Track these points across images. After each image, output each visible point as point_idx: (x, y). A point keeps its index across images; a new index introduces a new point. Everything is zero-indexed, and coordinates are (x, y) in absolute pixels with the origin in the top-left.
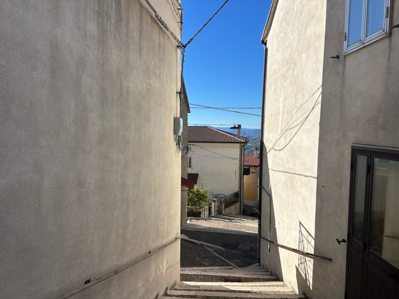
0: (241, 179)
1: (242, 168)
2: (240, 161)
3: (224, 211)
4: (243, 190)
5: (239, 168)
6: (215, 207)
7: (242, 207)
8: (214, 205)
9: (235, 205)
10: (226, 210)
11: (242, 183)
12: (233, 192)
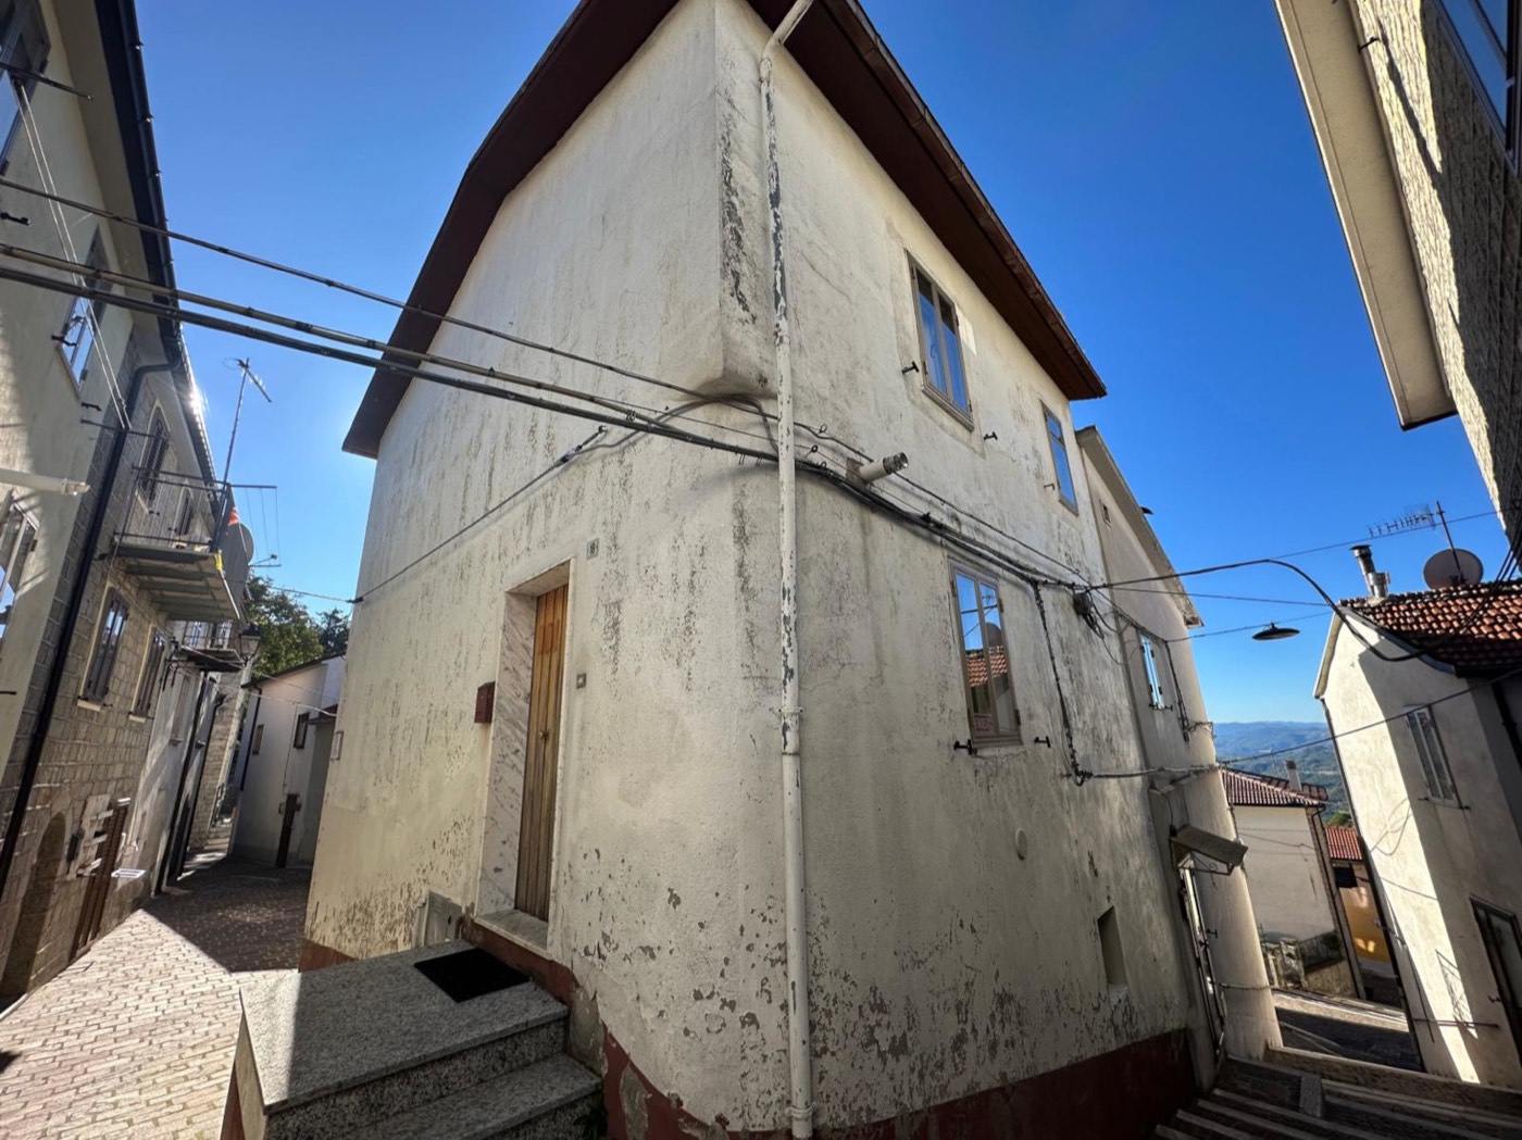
0: (1334, 899)
1: (1329, 869)
2: (1316, 850)
3: (1306, 979)
4: (1349, 928)
5: (1318, 870)
6: (1276, 967)
7: (1358, 978)
8: (1274, 960)
9: (1335, 968)
10: (1312, 978)
11: (1339, 908)
12: (1319, 932)
